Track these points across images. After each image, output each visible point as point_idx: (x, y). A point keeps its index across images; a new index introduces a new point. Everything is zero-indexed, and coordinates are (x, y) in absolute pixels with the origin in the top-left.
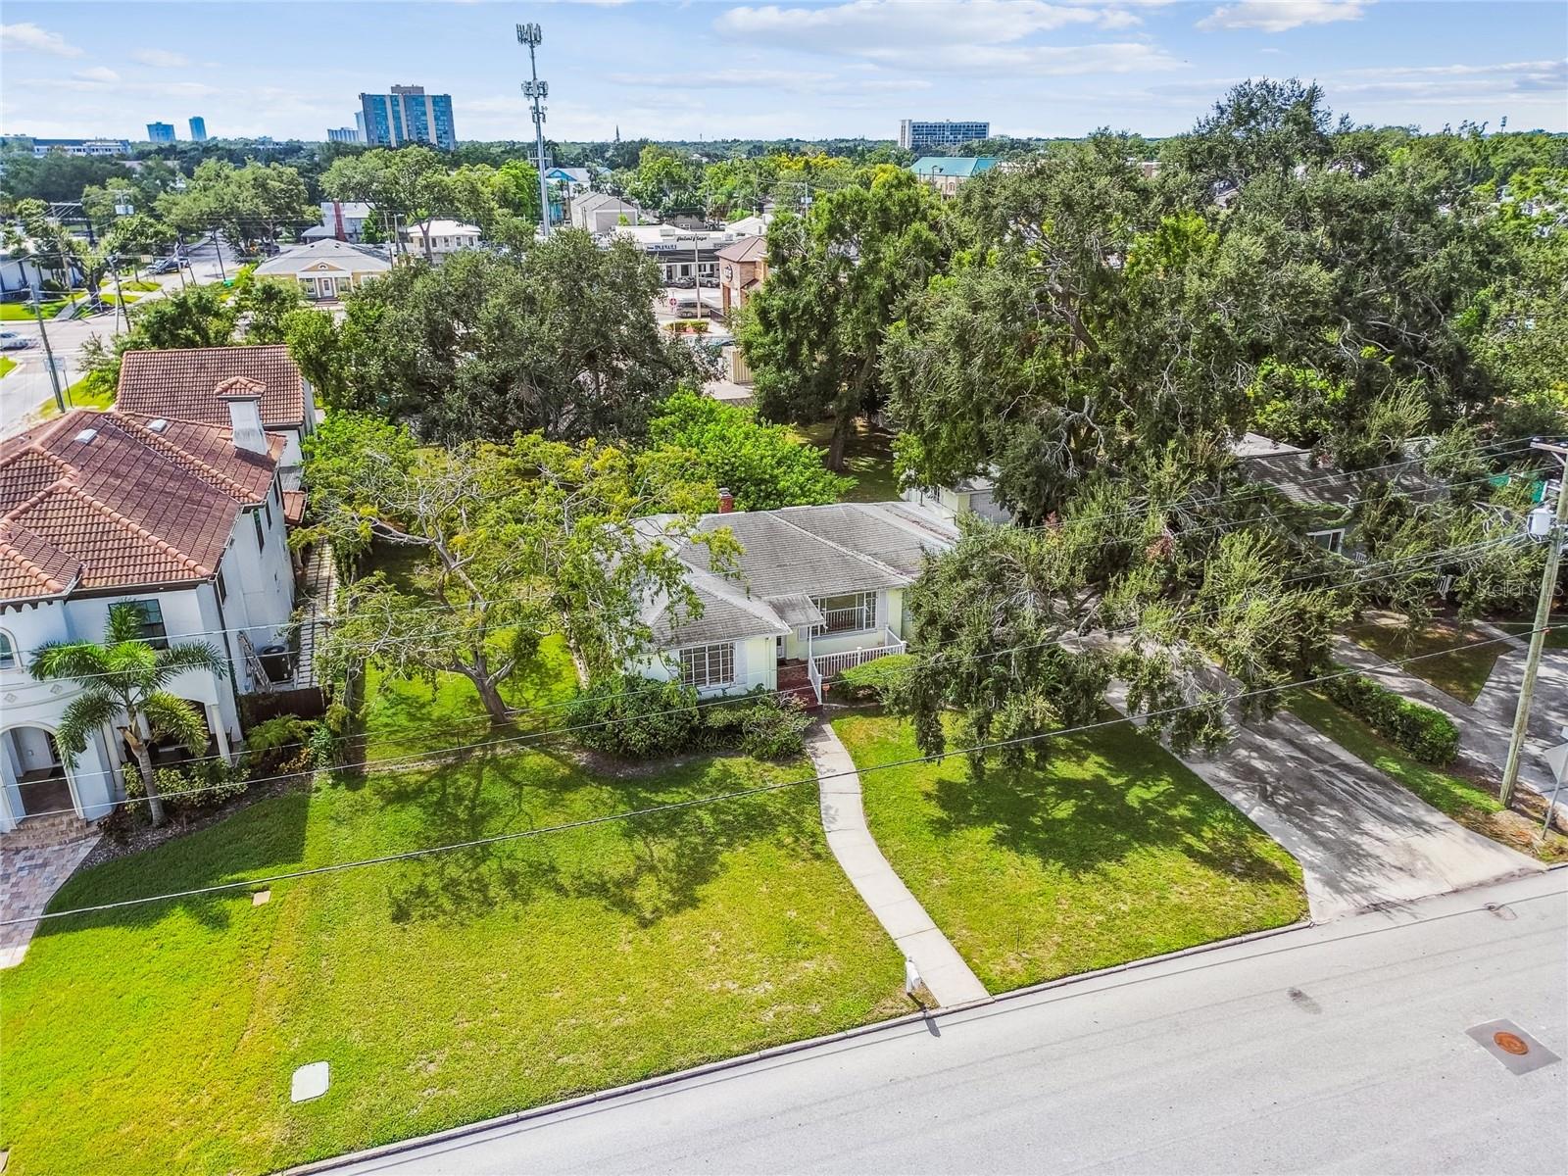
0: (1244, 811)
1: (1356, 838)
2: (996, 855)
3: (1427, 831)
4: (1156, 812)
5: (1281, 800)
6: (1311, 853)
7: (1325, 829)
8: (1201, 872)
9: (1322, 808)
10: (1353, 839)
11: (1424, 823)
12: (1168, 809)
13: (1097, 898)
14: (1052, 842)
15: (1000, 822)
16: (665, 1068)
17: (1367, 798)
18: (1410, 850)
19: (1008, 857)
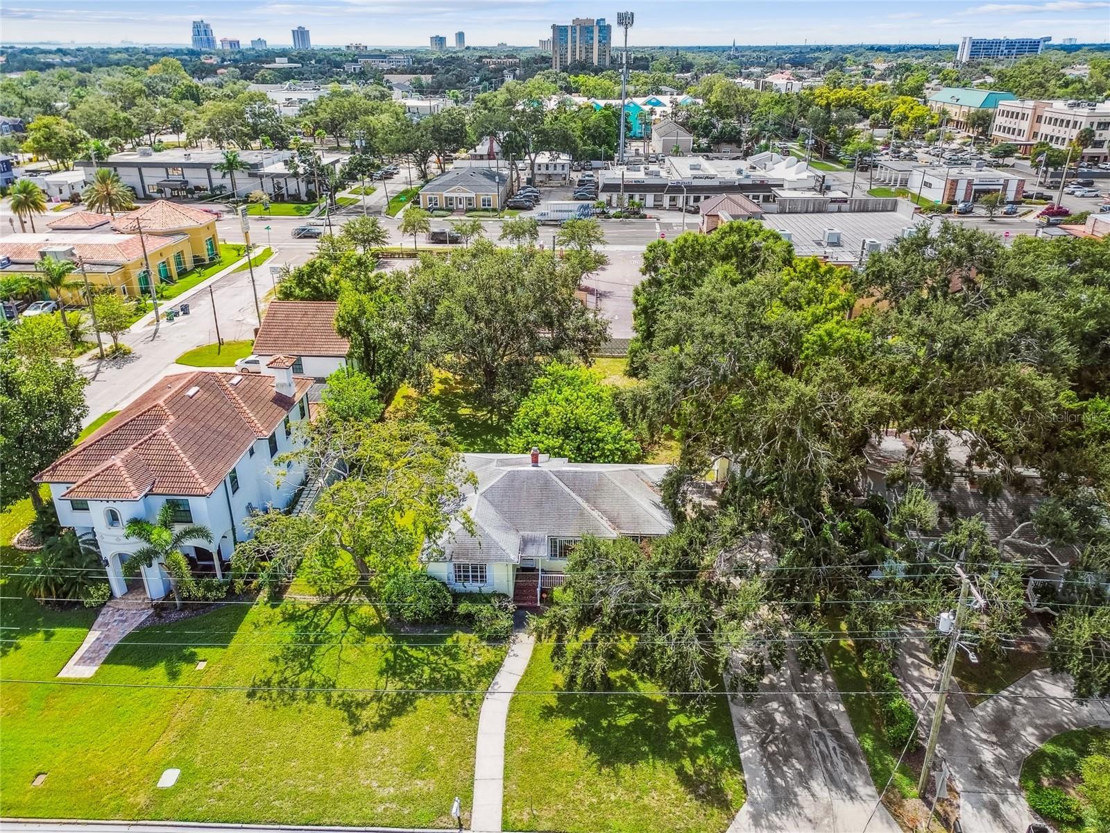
0: (741, 749)
1: (798, 790)
2: (565, 740)
3: (852, 798)
4: (681, 736)
5: (772, 748)
6: (760, 792)
7: (784, 777)
8: (677, 787)
9: (794, 761)
10: (796, 790)
11: (855, 791)
12: (690, 736)
13: (602, 786)
14: (604, 741)
15: (583, 719)
16: (317, 822)
17: (832, 763)
18: (829, 809)
19: (572, 744)
